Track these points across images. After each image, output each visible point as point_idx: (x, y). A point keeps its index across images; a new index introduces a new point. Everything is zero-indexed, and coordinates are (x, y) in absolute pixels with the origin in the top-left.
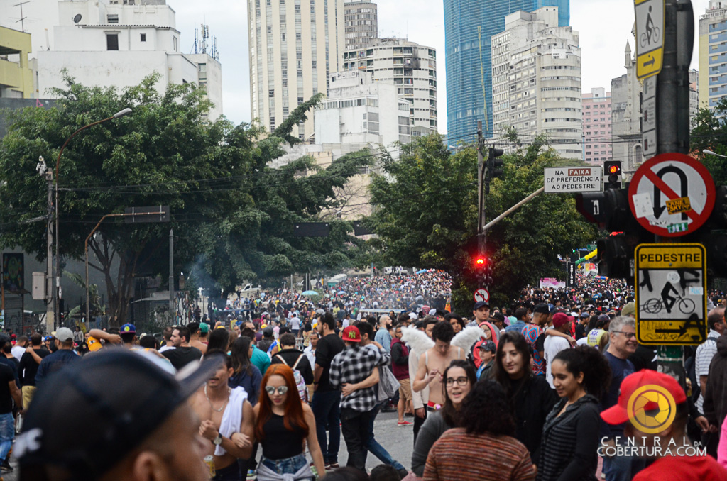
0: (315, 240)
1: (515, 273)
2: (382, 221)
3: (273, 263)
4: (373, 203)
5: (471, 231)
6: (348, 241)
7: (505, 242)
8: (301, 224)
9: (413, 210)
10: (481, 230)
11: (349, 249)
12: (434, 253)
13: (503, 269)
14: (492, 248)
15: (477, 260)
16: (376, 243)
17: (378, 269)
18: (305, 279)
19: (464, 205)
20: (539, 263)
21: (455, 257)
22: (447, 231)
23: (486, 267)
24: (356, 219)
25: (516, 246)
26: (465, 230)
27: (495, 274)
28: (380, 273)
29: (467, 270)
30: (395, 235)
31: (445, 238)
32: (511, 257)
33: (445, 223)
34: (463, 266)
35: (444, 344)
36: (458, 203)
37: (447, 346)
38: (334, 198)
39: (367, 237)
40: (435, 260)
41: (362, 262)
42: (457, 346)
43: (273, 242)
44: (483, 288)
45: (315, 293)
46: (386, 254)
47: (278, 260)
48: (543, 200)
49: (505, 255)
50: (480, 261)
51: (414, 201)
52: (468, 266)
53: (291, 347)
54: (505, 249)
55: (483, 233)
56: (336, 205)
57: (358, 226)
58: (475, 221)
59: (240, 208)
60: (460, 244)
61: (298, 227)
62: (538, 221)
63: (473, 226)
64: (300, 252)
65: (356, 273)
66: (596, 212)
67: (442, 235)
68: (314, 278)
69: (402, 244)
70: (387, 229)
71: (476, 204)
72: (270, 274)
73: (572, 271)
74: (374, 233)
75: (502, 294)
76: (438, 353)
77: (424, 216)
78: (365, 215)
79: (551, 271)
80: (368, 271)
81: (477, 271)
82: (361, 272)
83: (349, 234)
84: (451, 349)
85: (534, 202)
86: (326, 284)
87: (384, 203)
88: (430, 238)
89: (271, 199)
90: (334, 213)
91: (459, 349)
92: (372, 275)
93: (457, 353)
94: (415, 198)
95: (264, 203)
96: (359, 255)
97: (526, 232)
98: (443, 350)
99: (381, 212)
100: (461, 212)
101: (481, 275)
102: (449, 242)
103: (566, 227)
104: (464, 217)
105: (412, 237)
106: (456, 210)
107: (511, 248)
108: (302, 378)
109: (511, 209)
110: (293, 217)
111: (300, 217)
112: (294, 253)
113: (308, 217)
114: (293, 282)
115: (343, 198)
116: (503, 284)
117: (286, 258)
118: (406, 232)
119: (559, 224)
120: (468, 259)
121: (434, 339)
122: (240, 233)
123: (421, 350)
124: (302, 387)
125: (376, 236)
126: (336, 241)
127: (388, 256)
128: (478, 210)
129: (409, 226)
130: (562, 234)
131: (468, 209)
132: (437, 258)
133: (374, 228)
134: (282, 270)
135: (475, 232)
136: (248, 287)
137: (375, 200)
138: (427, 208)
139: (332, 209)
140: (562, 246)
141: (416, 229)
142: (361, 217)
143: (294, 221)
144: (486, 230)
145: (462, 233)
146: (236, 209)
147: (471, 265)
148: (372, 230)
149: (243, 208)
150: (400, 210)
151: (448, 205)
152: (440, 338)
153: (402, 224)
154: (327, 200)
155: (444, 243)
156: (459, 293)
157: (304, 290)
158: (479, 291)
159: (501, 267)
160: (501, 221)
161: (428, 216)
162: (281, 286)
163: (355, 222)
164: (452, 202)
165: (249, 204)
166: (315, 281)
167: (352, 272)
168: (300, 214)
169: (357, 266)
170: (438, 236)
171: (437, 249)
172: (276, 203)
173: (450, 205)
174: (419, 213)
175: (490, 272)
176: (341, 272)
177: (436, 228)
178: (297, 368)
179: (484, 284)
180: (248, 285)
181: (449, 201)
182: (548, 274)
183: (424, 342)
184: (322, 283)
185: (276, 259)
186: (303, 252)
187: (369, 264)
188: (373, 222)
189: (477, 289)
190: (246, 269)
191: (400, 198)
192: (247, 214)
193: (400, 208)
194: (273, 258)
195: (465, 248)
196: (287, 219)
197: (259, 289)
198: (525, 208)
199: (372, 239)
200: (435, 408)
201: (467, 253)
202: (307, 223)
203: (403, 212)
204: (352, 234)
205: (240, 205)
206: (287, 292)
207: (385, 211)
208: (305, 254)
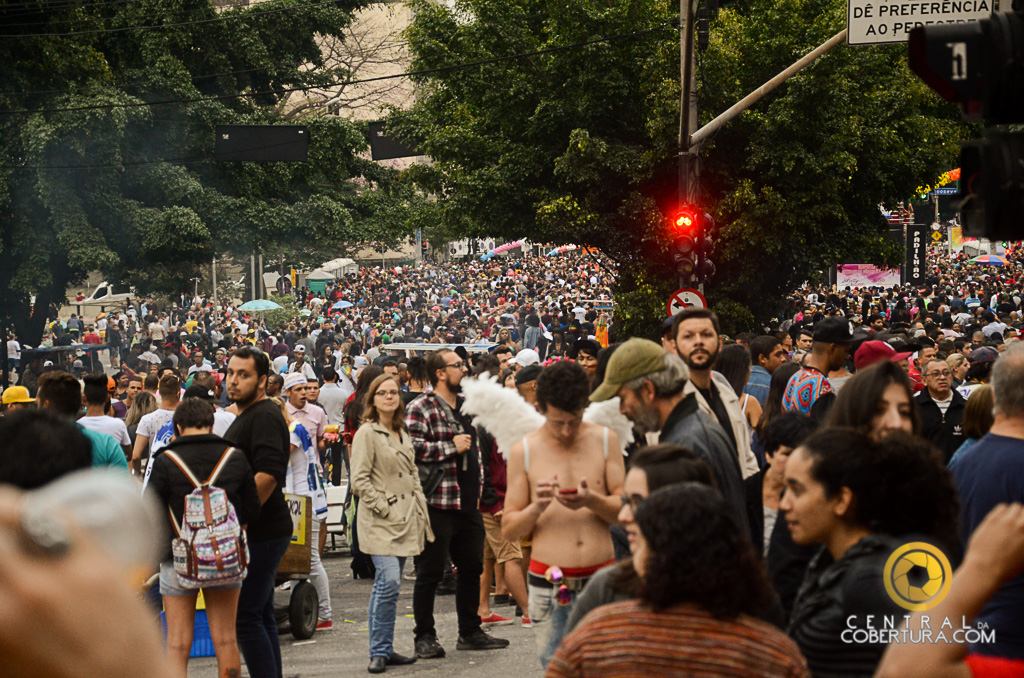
0: (269, 170)
1: (769, 250)
2: (441, 122)
3: (162, 227)
4: (418, 74)
5: (662, 145)
6: (355, 172)
7: (746, 174)
8: (234, 129)
9: (517, 94)
10: (687, 143)
11: (360, 194)
12: (572, 200)
13: (741, 241)
14: (713, 189)
15: (678, 218)
16: (426, 178)
17: (434, 245)
18: (247, 270)
19: (644, 80)
20: (829, 223)
21: (622, 211)
22: (603, 146)
23: (700, 235)
24: (374, 117)
25: (771, 182)
26: (648, 144)
27: (721, 254)
28: (440, 256)
29: (651, 245)
30: (472, 155)
31: (599, 163)
32: (759, 210)
33: (598, 128)
34: (642, 233)
35: (567, 417)
36: (631, 74)
37: (576, 424)
38: (319, 63)
39: (404, 164)
40: (574, 219)
41: (393, 227)
42: (601, 424)
43: (161, 178)
44: (693, 288)
45: (273, 306)
46: (452, 205)
47: (173, 221)
48: (842, 63)
49: (746, 208)
50: (684, 221)
51: (520, 71)
52: (653, 233)
53: (204, 431)
54: (744, 191)
55: (692, 150)
56: (324, 82)
57: (381, 134)
58: (672, 121)
59: (72, 84)
60: (636, 179)
61: (226, 137)
62: (831, 119)
63: (667, 133)
64: (230, 200)
65: (378, 256)
66: (960, 73)
67: (590, 157)
68: (272, 269)
69: (490, 179)
70: (452, 140)
71: (675, 75)
72: (155, 257)
73: (916, 245)
74: (420, 153)
75: (737, 306)
76: (554, 442)
77: (545, 109)
78: (397, 106)
79: (861, 244)
80: (408, 249)
81: (675, 247)
82: (390, 254)
83: (360, 155)
84: (584, 433)
85: (821, 71)
86: (302, 284)
87: (444, 74)
88: (560, 164)
89: (152, 63)
90: (321, 104)
91: (606, 432)
92: (419, 262)
93: (600, 440)
94: (524, 62)
95: (138, 73)
96: (382, 209)
97: (799, 146)
98: (565, 432)
99: (435, 99)
100: (638, 97)
101: (687, 255)
102: (607, 173)
103: (901, 130)
104: (648, 112)
105: (515, 163)
106: (625, 92)
107: (756, 190)
108: (232, 508)
109: (761, 89)
110: (212, 111)
111: (231, 111)
112: (217, 205)
113: (250, 111)
114: (219, 279)
115: (343, 65)
116: (741, 279)
117: (193, 215)
118: (500, 149)
119: (883, 125)
120: (655, 217)
121: (542, 408)
122: (74, 152)
123: (513, 434)
124: (231, 529)
125: (426, 160)
126: (326, 172)
127: (455, 211)
128: (679, 93)
129: (508, 135)
130: (890, 149)
131: (655, 90)
132: (579, 214)
133: (421, 139)
134: (184, 247)
135: (673, 147)
136: (103, 292)
137: (421, 68)
138: (553, 88)
139: (316, 93)
140: (889, 178)
141: (525, 141)
142: (387, 112)
143: (215, 121)
144: (700, 141)
145: (640, 151)
146: (62, 88)
147: (662, 231)
148: (414, 145)
149: (83, 83)
150: (484, 93)
151: (605, 80)
152: (555, 404)
153: (490, 130)
154: (302, 69)
155: (596, 177)
156: (634, 302)
157: (247, 298)
158: (682, 296)
159: (735, 238)
160: (736, 119)
161: (554, 108)
162: (188, 290)
163: (372, 124)
164: (615, 71)
165: (97, 74)
166: (276, 275)
167: (367, 252)
168: (233, 103)
169: (379, 238)
170: (582, 161)
171: (578, 191)
172: (164, 73)
173: (611, 79)
174: (534, 102)
175: (708, 247)
176: (342, 254)
177: (579, 138)
178: (217, 484)
179: (693, 278)
180: (103, 285)
181: (607, 70)
182: (854, 255)
183: (519, 416)
184: (293, 282)
185: (169, 218)
186: (238, 202)
187: (409, 231)
188: (416, 123)
189: (677, 290)
190: (91, 243)
191: (485, 63)
192: (90, 102)
193: (484, 88)
194: (161, 215)
195: (647, 188)
196: (196, 117)
197: (131, 296)
198: (797, 86)
199: (415, 168)
200: (548, 578)
201: (652, 202)
202: (248, 127)
203: (492, 100)
204: (366, 156)
205: (73, 77)
206: (204, 304)
207: (448, 96)
208: (243, 207)
